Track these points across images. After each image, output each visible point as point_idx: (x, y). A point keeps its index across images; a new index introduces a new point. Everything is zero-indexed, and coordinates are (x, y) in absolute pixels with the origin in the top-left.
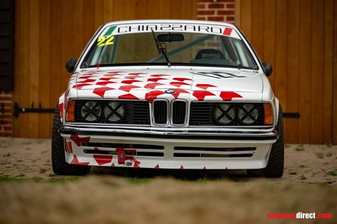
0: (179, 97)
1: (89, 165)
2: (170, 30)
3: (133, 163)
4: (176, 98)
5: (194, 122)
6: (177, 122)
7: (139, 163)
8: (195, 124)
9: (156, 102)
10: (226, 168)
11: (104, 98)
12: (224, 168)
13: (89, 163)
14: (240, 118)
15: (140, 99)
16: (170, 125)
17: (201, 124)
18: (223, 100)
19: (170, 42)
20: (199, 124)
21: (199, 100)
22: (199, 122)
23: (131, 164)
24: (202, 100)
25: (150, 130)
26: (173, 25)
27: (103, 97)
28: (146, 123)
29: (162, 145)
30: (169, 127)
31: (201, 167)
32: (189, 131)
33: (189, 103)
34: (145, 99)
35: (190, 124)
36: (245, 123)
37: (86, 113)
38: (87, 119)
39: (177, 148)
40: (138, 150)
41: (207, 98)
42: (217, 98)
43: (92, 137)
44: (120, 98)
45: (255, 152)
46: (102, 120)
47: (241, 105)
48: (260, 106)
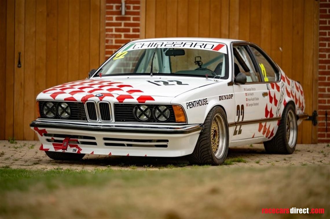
0: (103, 100)
1: (49, 150)
2: (171, 46)
3: (77, 150)
4: (101, 100)
5: (121, 119)
6: (105, 118)
7: (81, 150)
8: (121, 121)
9: (87, 103)
10: (146, 155)
11: (56, 99)
12: (144, 155)
13: (49, 149)
14: (157, 116)
15: (78, 101)
16: (100, 121)
17: (127, 121)
18: (138, 102)
19: (175, 56)
20: (125, 121)
21: (120, 102)
22: (124, 119)
23: (75, 150)
24: (122, 102)
25: (87, 125)
26: (176, 42)
27: (54, 99)
28: (84, 119)
29: (93, 136)
30: (99, 123)
31: (125, 154)
32: (116, 126)
33: (111, 104)
34: (80, 101)
35: (116, 121)
36: (160, 121)
37: (47, 111)
38: (48, 116)
39: (105, 139)
40: (80, 140)
41: (126, 101)
42: (134, 101)
43: (47, 129)
44: (65, 99)
45: (169, 144)
46: (57, 117)
47: (157, 106)
48: (170, 107)
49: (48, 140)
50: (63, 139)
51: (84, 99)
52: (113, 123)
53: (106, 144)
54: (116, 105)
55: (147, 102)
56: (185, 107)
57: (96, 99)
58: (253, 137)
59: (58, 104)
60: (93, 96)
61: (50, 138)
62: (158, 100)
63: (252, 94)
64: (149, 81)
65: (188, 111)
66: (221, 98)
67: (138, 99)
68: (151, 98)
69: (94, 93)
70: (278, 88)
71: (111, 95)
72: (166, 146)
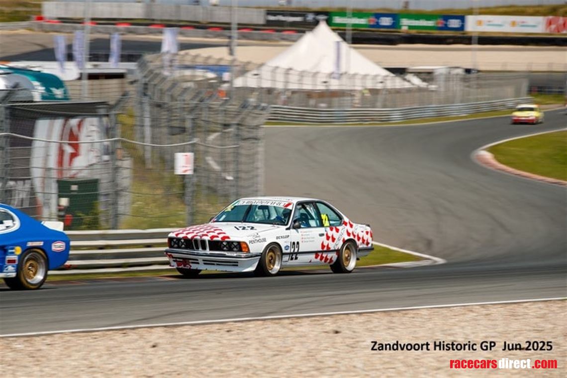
3: (189, 267)
4: (201, 238)
6: (204, 249)
7: (191, 267)
8: (213, 250)
9: (194, 240)
11: (178, 237)
14: (233, 248)
15: (189, 238)
16: (201, 251)
18: (222, 240)
22: (215, 249)
24: (213, 240)
25: (194, 252)
28: (192, 249)
29: (197, 259)
32: (209, 253)
33: (207, 240)
34: (191, 238)
35: (210, 250)
36: (234, 251)
37: (173, 244)
38: (174, 247)
39: (204, 260)
40: (190, 261)
41: (215, 239)
42: (219, 239)
43: (173, 254)
44: (183, 237)
45: (239, 264)
46: (179, 247)
47: (232, 242)
48: (239, 243)
49: (174, 261)
50: (181, 260)
51: (193, 237)
52: (208, 251)
53: (205, 264)
54: (209, 241)
55: (227, 240)
56: (248, 243)
57: (198, 238)
58: (310, 262)
59: (179, 240)
60: (197, 236)
61: (174, 259)
62: (232, 239)
63: (308, 235)
64: (235, 227)
65: (250, 246)
66: (277, 238)
67: (222, 238)
68: (228, 237)
69: (198, 234)
70: (337, 231)
71: (207, 235)
72: (237, 265)
